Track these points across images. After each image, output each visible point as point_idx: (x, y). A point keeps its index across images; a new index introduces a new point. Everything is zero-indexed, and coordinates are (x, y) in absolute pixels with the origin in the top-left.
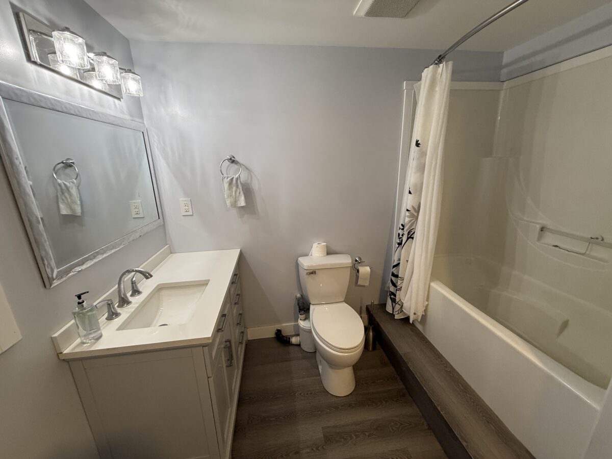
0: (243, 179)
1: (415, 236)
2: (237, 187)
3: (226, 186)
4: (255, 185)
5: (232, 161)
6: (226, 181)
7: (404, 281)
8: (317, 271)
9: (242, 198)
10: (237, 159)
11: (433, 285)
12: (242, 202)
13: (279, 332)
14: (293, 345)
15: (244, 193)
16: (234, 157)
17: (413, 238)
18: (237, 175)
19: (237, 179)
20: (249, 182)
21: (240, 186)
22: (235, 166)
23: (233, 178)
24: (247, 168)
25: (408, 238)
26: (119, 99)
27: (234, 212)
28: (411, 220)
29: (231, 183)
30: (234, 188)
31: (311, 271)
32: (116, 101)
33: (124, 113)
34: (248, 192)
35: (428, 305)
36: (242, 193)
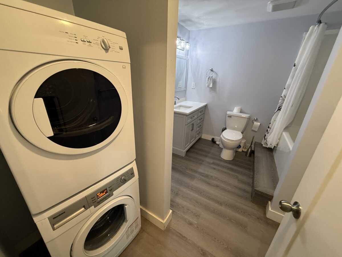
0: (213, 77)
1: (282, 109)
2: (211, 80)
3: (207, 79)
4: (218, 80)
5: (212, 70)
6: (208, 77)
7: (271, 130)
8: (232, 116)
9: (212, 84)
10: (214, 70)
11: (284, 133)
12: (211, 86)
13: (213, 139)
14: (216, 144)
15: (213, 83)
16: (212, 69)
17: (280, 110)
18: (212, 76)
19: (211, 77)
20: (216, 78)
21: (212, 80)
22: (212, 72)
23: (210, 77)
24: (216, 73)
25: (278, 110)
26: (183, 50)
27: (208, 89)
28: (282, 102)
29: (209, 78)
30: (210, 80)
31: (229, 116)
32: (183, 51)
33: (183, 55)
34: (214, 82)
35: (279, 142)
36: (212, 82)
